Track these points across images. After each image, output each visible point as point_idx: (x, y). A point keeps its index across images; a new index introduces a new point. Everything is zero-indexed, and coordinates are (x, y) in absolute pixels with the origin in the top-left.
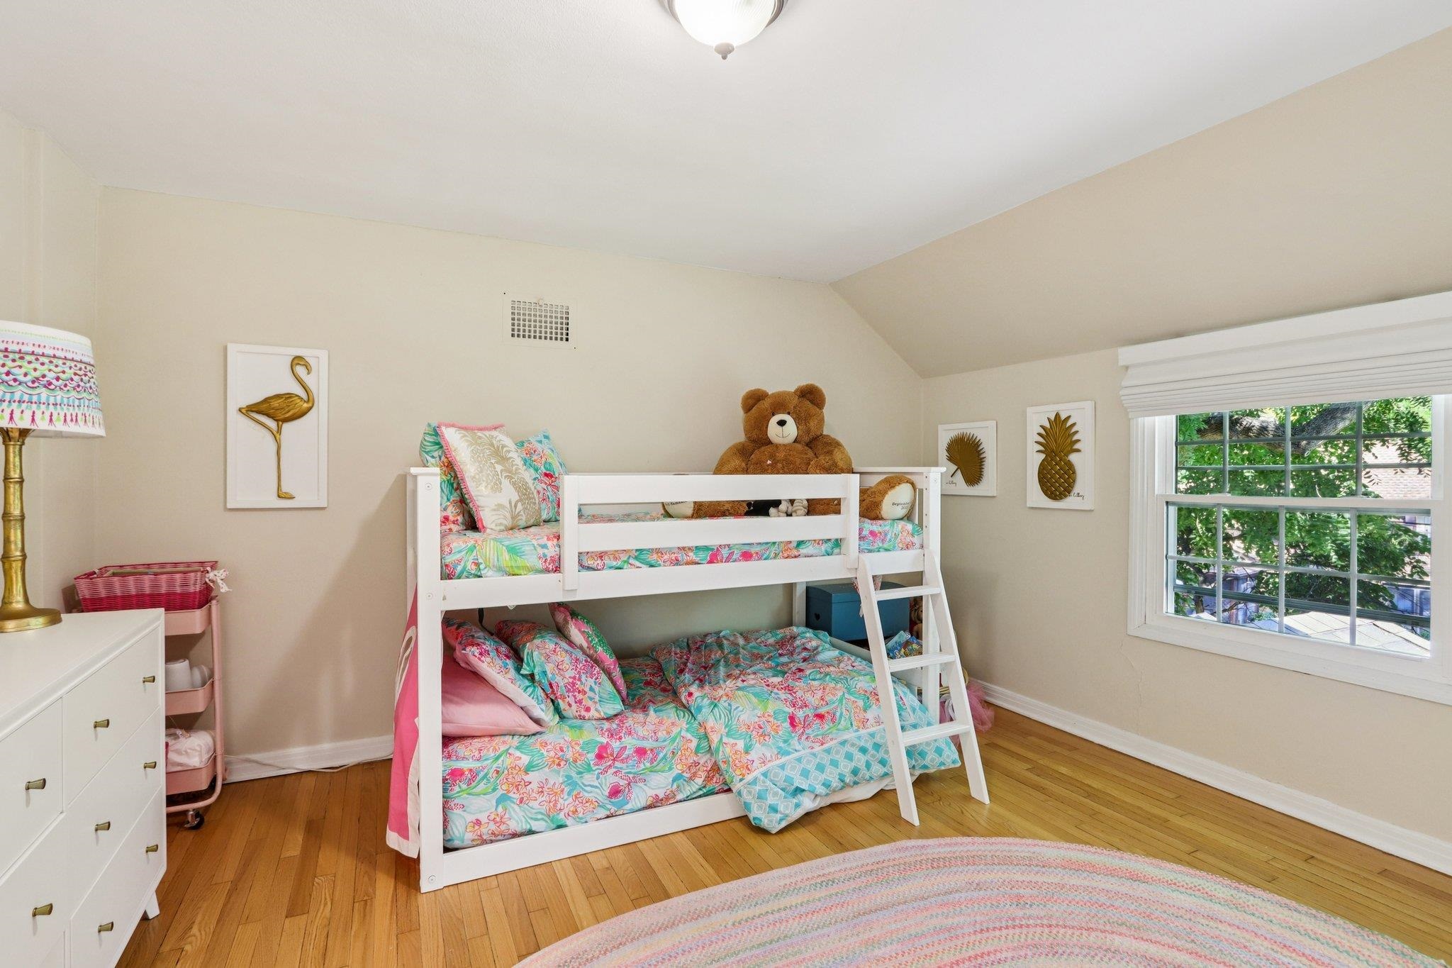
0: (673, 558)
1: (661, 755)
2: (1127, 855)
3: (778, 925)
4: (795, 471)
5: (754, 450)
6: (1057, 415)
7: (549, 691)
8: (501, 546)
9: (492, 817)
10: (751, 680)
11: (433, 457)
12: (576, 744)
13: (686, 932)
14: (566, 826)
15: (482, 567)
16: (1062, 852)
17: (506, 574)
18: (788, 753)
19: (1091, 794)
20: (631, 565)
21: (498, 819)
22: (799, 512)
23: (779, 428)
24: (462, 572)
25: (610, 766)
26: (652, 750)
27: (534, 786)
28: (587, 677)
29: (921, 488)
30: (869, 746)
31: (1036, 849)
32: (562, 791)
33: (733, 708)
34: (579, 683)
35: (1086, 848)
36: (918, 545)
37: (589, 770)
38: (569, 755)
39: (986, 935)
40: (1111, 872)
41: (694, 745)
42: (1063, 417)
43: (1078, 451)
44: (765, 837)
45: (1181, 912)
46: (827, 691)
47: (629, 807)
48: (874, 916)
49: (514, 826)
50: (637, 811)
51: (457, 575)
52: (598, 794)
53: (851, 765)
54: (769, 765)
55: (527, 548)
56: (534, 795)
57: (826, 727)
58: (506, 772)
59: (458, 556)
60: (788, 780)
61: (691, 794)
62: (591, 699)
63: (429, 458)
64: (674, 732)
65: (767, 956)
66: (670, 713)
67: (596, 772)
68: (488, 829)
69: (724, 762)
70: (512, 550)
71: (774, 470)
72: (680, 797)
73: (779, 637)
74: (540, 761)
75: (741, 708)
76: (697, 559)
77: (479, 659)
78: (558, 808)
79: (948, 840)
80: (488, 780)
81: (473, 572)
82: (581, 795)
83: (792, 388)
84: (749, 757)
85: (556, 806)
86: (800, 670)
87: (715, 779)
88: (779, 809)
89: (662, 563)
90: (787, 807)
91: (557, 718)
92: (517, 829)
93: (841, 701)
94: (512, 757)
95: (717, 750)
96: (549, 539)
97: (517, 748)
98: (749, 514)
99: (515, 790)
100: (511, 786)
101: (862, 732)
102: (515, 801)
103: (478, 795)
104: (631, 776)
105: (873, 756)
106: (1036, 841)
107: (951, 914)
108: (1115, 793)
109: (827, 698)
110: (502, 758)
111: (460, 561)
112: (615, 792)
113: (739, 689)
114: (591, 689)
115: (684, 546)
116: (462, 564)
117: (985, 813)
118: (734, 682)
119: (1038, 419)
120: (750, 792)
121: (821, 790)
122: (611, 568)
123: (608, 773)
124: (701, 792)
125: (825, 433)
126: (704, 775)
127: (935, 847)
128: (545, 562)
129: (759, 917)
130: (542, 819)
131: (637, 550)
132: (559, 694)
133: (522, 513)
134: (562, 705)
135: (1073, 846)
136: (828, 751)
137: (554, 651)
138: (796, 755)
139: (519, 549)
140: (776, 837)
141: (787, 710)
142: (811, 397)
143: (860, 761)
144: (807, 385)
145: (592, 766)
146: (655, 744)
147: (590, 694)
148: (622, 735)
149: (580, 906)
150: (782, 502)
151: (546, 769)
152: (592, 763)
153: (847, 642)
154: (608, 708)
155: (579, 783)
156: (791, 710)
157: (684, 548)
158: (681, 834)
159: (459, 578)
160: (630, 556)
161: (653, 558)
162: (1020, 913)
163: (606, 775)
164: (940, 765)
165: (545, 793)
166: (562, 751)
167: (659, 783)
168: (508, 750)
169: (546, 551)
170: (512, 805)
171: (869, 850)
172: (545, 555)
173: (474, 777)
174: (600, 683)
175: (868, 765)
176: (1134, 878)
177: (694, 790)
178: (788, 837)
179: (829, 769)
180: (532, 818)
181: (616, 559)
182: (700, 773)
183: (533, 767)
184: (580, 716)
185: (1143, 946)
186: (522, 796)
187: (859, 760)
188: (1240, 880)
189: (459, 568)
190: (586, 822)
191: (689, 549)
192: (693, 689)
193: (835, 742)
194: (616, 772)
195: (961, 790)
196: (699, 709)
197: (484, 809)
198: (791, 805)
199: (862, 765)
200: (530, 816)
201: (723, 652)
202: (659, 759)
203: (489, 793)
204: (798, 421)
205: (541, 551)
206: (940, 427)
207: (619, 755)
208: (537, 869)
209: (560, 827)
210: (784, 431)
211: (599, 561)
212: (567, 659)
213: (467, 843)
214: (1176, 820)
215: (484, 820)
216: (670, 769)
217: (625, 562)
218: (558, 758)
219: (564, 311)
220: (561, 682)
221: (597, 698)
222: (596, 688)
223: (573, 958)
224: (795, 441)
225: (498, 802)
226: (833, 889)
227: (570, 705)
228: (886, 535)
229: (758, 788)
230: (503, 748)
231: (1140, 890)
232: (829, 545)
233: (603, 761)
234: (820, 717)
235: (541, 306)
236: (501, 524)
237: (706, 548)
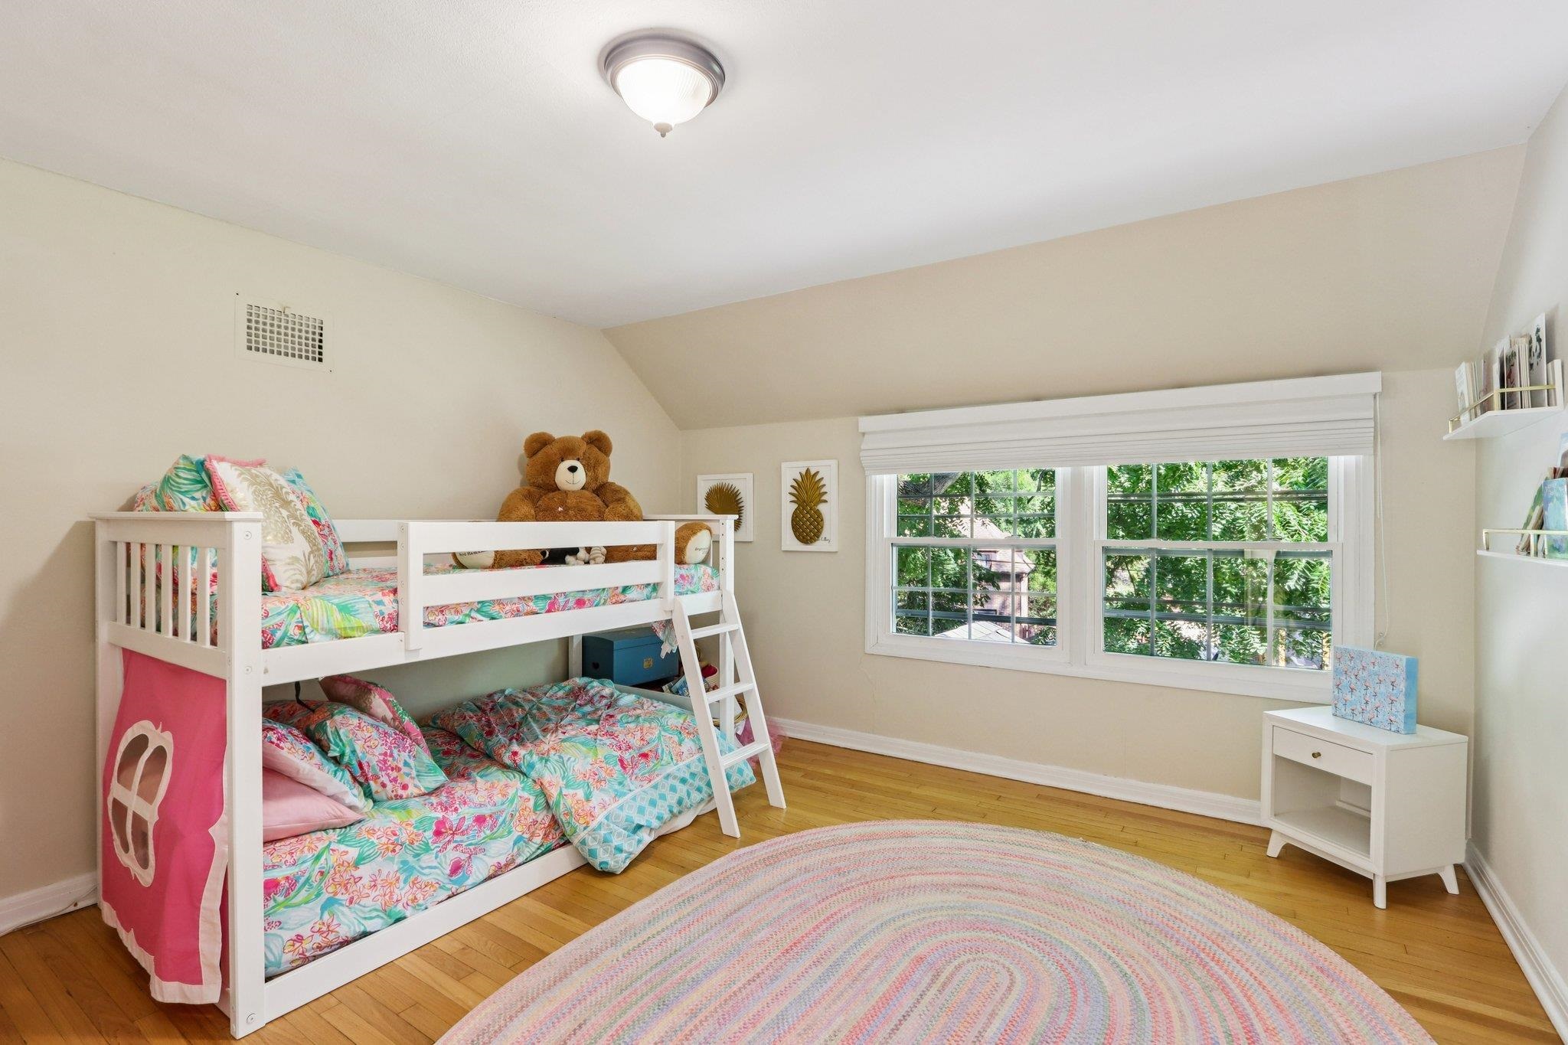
0: (515, 609)
1: (501, 820)
2: (895, 822)
3: (663, 944)
4: (588, 518)
5: (541, 496)
6: (808, 471)
7: (358, 772)
8: (330, 604)
9: (317, 928)
10: (571, 731)
11: (193, 498)
12: (407, 825)
13: (581, 978)
14: (405, 918)
15: (307, 630)
16: (853, 830)
17: (336, 637)
18: (625, 794)
19: (853, 784)
20: (472, 618)
21: (324, 929)
22: (598, 560)
23: (570, 474)
24: (282, 639)
25: (449, 841)
26: (491, 816)
27: (366, 881)
28: (399, 751)
29: (717, 533)
30: (687, 776)
31: (834, 832)
32: (398, 880)
33: (565, 759)
34: (391, 759)
35: (868, 823)
36: (716, 587)
37: (427, 850)
38: (404, 837)
39: (827, 902)
40: (891, 836)
41: (531, 804)
42: (813, 472)
43: (825, 501)
44: (612, 879)
45: (942, 850)
46: (645, 731)
47: (470, 882)
48: (740, 914)
49: (345, 932)
50: (480, 884)
51: (275, 642)
52: (439, 875)
53: (676, 797)
54: (610, 808)
55: (361, 606)
56: (367, 891)
57: (652, 765)
58: (332, 871)
59: (278, 620)
60: (629, 820)
61: (531, 855)
62: (408, 775)
63: (186, 500)
64: (510, 795)
65: (668, 971)
66: (497, 776)
67: (435, 851)
68: (312, 943)
69: (567, 814)
70: (343, 609)
71: (566, 517)
72: (519, 860)
73: (567, 688)
74: (371, 851)
75: (572, 759)
76: (537, 609)
77: (278, 745)
78: (395, 900)
79: (768, 842)
80: (311, 885)
81: (296, 638)
82: (419, 881)
83: (579, 433)
84: (591, 804)
85: (392, 899)
86: (612, 716)
87: (551, 837)
88: (624, 848)
89: (503, 615)
90: (630, 845)
91: (371, 802)
92: (348, 935)
93: (659, 738)
94: (336, 852)
95: (557, 804)
96: (384, 595)
97: (339, 842)
98: (544, 562)
99: (343, 891)
100: (338, 886)
101: (681, 764)
102: (344, 903)
103: (298, 905)
104: (471, 847)
105: (691, 785)
106: (832, 827)
107: (796, 895)
108: (870, 781)
109: (647, 738)
110: (324, 857)
111: (280, 625)
112: (456, 868)
113: (563, 741)
114: (406, 764)
115: (524, 595)
116: (283, 629)
117: (784, 815)
118: (554, 735)
119: (791, 473)
120: (595, 839)
121: (655, 824)
122: (452, 623)
123: (448, 849)
124: (540, 851)
125: (611, 479)
126: (542, 833)
127: (760, 850)
128: (382, 620)
129: (643, 943)
130: (378, 916)
131: (479, 602)
132: (370, 774)
133: (314, 567)
134: (374, 786)
135: (858, 824)
136: (655, 787)
137: (359, 726)
138: (631, 795)
139: (352, 607)
140: (622, 876)
141: (615, 753)
142: (598, 442)
143: (682, 789)
144: (595, 431)
145: (430, 844)
146: (494, 809)
147: (405, 769)
148: (458, 806)
149: (455, 990)
150: (580, 550)
151: (379, 859)
152: (430, 841)
153: (634, 686)
154: (430, 782)
155: (417, 867)
156: (619, 753)
157: (523, 598)
158: (525, 898)
159: (278, 645)
160: (471, 610)
161: (494, 610)
162: (844, 880)
163: (445, 852)
164: (742, 784)
165: (379, 887)
166: (395, 835)
167: (499, 850)
168: (329, 845)
169: (382, 608)
170: (341, 908)
171: (710, 865)
172: (382, 613)
173: (292, 886)
174: (414, 757)
175: (689, 795)
176: (907, 835)
177: (534, 850)
178: (631, 873)
179: (660, 802)
180: (365, 918)
181: (457, 612)
182: (537, 831)
183: (364, 859)
184: (396, 796)
185: (929, 878)
186: (352, 895)
187: (681, 792)
188: (967, 820)
189: (279, 635)
190: (426, 908)
191: (529, 598)
192: (515, 747)
193: (660, 777)
194: (456, 847)
195: (762, 802)
196: (531, 766)
197: (306, 921)
198: (634, 843)
199: (684, 795)
200: (363, 916)
201: (523, 709)
202: (498, 825)
203: (313, 900)
204: (587, 468)
205: (377, 609)
206: (699, 477)
207: (458, 828)
208: (380, 973)
209: (398, 920)
210: (571, 478)
211: (441, 616)
212: (375, 734)
213: (283, 968)
214: (915, 791)
215: (305, 932)
216: (510, 832)
217: (466, 615)
218: (392, 844)
219: (317, 325)
220: (372, 759)
221: (414, 773)
222: (412, 762)
223: (478, 1036)
224: (583, 488)
225: (323, 908)
226: (696, 904)
227: (384, 785)
228: (693, 578)
229: (603, 832)
230: (321, 846)
231: (912, 843)
232: (650, 589)
233: (441, 838)
234: (645, 756)
235: (287, 316)
236: (297, 581)
237: (544, 597)
